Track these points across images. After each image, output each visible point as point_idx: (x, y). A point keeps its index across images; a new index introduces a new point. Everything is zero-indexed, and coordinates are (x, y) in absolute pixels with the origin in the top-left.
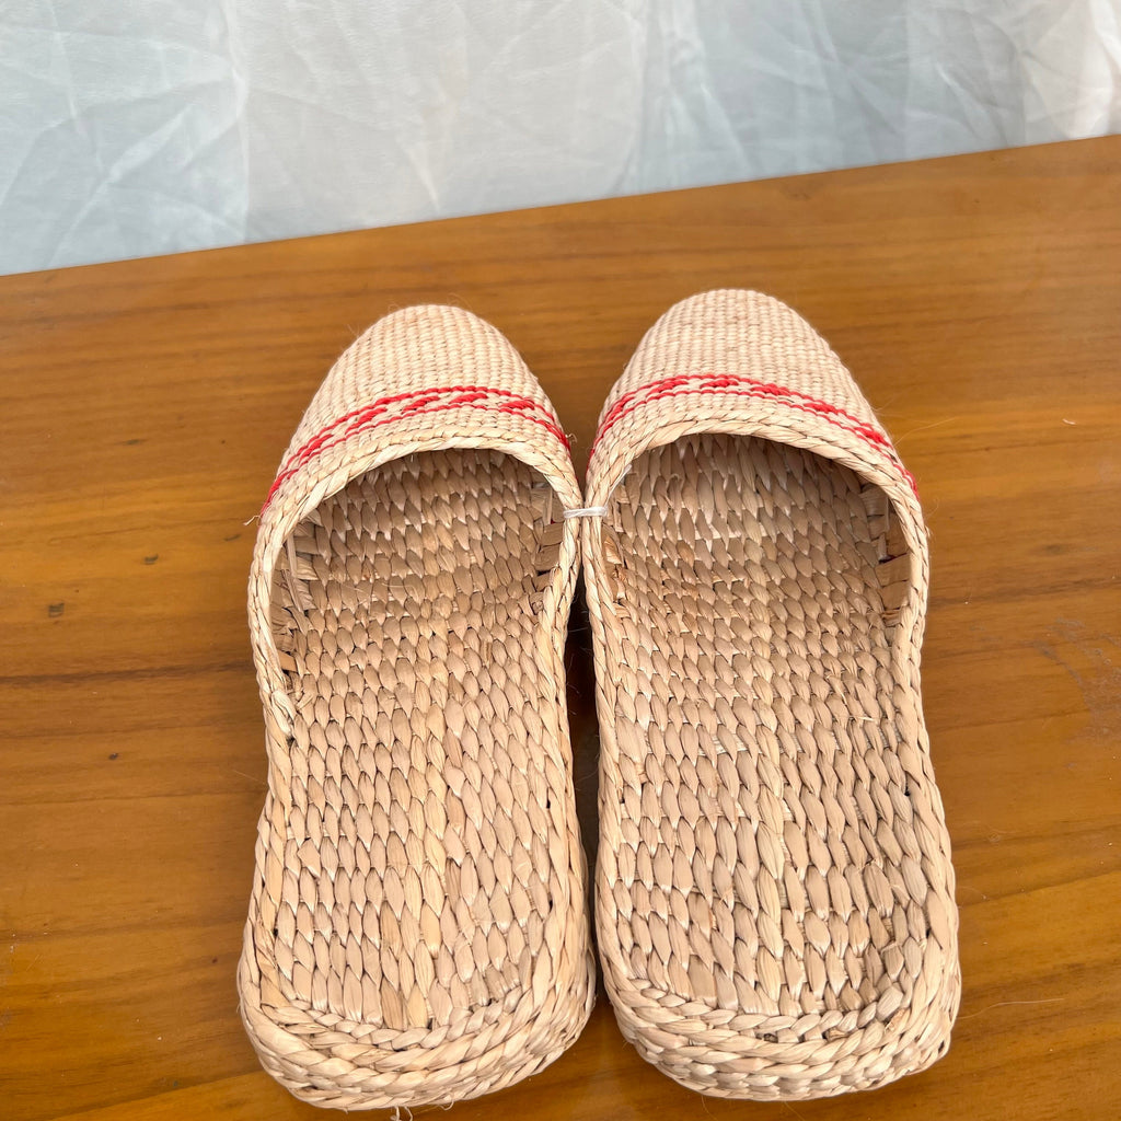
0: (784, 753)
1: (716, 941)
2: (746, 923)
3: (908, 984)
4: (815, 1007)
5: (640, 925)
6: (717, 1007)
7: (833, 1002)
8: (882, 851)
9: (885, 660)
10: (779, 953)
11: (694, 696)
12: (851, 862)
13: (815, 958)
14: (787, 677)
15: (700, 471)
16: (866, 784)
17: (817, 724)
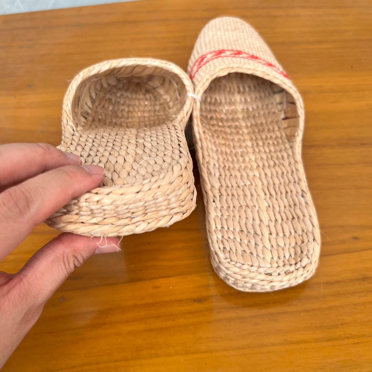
0: (263, 185)
1: (249, 245)
2: (258, 239)
3: (310, 256)
4: (281, 264)
5: (225, 242)
6: (252, 266)
7: (287, 262)
8: (297, 215)
9: (290, 153)
10: (269, 248)
11: (231, 166)
12: (288, 219)
13: (281, 249)
14: (260, 159)
15: (219, 84)
16: (289, 194)
17: (272, 175)
